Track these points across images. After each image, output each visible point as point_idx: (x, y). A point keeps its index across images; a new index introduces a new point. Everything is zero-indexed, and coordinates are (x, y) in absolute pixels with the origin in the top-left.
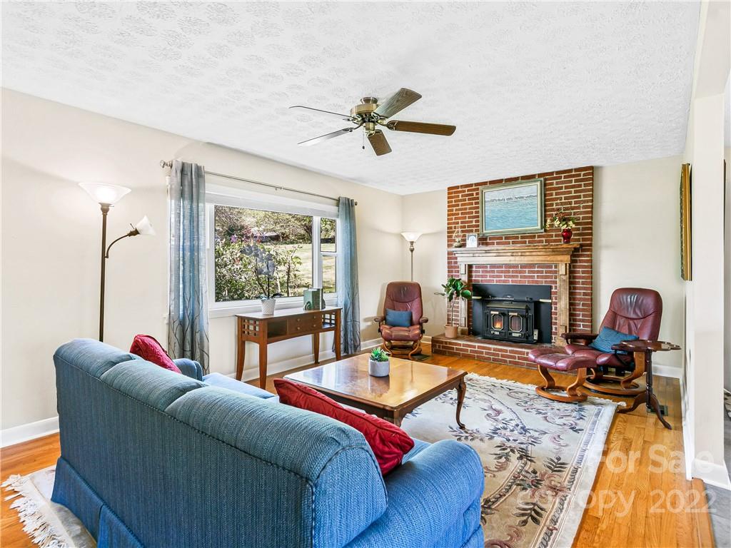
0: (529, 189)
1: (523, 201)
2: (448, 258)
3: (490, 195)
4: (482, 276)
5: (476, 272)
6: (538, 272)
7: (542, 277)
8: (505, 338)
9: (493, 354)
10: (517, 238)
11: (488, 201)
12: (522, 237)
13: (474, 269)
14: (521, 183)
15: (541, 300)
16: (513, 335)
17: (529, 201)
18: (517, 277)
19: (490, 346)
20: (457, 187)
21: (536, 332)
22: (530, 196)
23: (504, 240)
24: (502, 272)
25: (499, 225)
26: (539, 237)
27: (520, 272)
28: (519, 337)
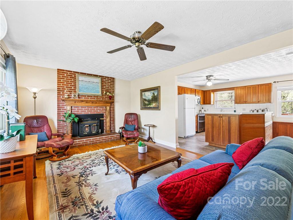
0: (96, 80)
1: (94, 84)
2: (58, 103)
3: (81, 78)
4: (77, 111)
5: (74, 109)
6: (99, 109)
7: (101, 111)
8: (90, 135)
9: (92, 141)
10: (92, 97)
11: (80, 81)
12: (94, 97)
13: (73, 108)
14: (93, 77)
15: (101, 119)
16: (93, 133)
17: (96, 84)
18: (92, 111)
19: (91, 138)
20: (64, 70)
21: (100, 130)
22: (97, 83)
23: (87, 97)
24: (86, 109)
25: (85, 91)
26: (100, 97)
27: (93, 109)
28: (95, 133)
